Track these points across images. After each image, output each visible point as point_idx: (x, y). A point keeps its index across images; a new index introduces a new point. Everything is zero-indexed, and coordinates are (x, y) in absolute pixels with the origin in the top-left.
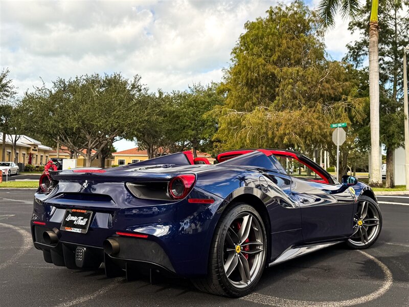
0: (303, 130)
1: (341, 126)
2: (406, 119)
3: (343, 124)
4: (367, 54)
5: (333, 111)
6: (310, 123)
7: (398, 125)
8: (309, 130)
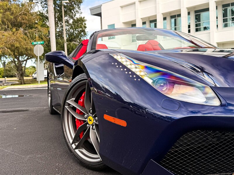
0: (13, 46)
1: (40, 43)
2: (65, 42)
3: (42, 42)
4: (38, 3)
5: (28, 35)
6: (17, 41)
7: (61, 46)
8: (18, 45)
